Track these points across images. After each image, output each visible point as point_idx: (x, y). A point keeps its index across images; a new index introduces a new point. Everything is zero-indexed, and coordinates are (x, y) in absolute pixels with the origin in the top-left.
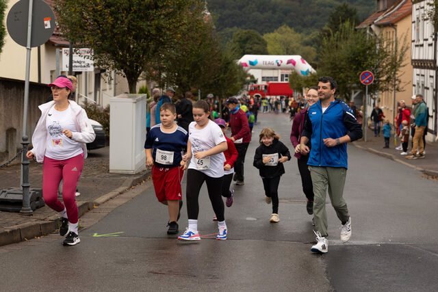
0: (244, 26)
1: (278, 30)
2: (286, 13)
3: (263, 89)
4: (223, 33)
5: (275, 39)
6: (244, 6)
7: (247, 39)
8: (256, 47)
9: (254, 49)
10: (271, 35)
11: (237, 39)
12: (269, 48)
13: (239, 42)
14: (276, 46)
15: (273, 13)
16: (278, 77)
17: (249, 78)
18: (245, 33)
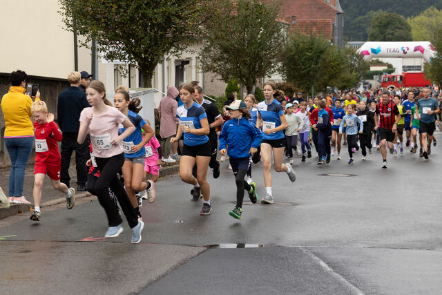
0: (390, 9)
1: (425, 12)
3: (399, 79)
4: (366, 16)
5: (421, 24)
7: (388, 24)
8: (398, 32)
9: (396, 34)
10: (418, 19)
11: (377, 23)
12: (414, 33)
13: (379, 26)
14: (423, 31)
16: (420, 66)
17: (386, 68)
18: (386, 17)
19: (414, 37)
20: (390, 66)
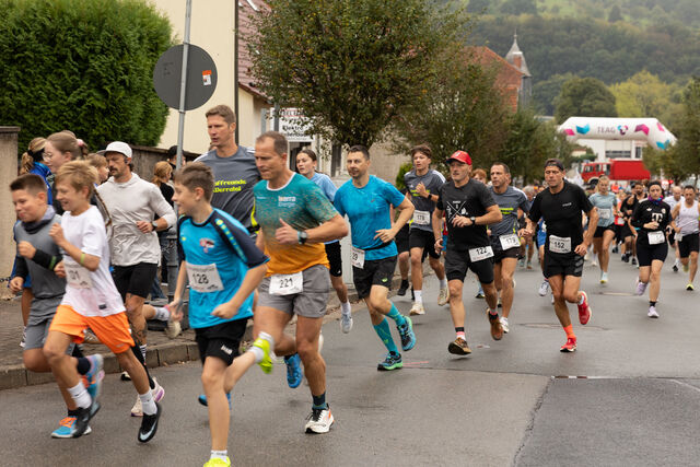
0: (582, 72)
1: (634, 78)
2: (649, 51)
3: (605, 169)
4: (549, 82)
5: (629, 93)
6: (583, 41)
7: (585, 92)
8: (598, 105)
9: (595, 107)
10: (624, 86)
11: (569, 92)
12: (619, 106)
13: (572, 96)
14: (631, 104)
15: (628, 51)
16: (630, 152)
17: (584, 153)
18: (582, 83)
19: (619, 111)
20: (589, 151)
